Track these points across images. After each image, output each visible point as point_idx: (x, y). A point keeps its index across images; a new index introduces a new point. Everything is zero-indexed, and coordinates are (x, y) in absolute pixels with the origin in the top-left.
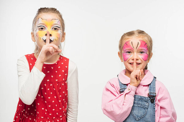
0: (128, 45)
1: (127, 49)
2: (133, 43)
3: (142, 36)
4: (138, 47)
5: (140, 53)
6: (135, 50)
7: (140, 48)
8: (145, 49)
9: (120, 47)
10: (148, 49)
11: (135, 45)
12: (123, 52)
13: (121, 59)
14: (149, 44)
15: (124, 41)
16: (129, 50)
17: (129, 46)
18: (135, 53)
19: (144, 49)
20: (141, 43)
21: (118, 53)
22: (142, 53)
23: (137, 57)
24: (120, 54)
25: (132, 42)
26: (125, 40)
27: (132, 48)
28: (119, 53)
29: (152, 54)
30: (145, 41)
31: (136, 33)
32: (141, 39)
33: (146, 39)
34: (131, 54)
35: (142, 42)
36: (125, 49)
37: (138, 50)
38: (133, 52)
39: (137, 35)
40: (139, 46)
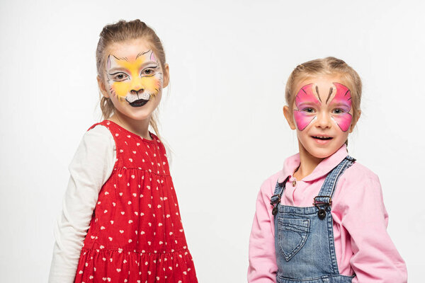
0: (308, 93)
1: (305, 102)
2: (319, 89)
3: (339, 75)
4: (330, 100)
5: (334, 114)
6: (324, 105)
7: (336, 101)
8: (347, 104)
9: (290, 97)
10: (351, 103)
11: (324, 94)
12: (295, 108)
13: (291, 123)
14: (354, 92)
15: (299, 85)
16: (309, 104)
17: (311, 96)
18: (324, 113)
19: (344, 103)
20: (338, 90)
21: (284, 109)
22: (337, 112)
23: (329, 122)
24: (288, 112)
25: (317, 88)
26: (300, 82)
27: (317, 102)
28: (287, 108)
29: (360, 114)
30: (346, 85)
31: (326, 65)
32: (337, 80)
33: (347, 80)
34: (313, 113)
35: (339, 87)
36: (301, 103)
37: (329, 105)
38: (319, 110)
39: (329, 72)
40: (333, 96)
